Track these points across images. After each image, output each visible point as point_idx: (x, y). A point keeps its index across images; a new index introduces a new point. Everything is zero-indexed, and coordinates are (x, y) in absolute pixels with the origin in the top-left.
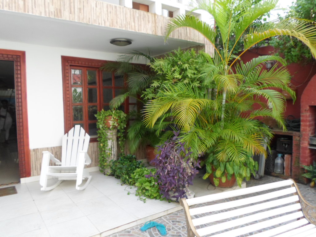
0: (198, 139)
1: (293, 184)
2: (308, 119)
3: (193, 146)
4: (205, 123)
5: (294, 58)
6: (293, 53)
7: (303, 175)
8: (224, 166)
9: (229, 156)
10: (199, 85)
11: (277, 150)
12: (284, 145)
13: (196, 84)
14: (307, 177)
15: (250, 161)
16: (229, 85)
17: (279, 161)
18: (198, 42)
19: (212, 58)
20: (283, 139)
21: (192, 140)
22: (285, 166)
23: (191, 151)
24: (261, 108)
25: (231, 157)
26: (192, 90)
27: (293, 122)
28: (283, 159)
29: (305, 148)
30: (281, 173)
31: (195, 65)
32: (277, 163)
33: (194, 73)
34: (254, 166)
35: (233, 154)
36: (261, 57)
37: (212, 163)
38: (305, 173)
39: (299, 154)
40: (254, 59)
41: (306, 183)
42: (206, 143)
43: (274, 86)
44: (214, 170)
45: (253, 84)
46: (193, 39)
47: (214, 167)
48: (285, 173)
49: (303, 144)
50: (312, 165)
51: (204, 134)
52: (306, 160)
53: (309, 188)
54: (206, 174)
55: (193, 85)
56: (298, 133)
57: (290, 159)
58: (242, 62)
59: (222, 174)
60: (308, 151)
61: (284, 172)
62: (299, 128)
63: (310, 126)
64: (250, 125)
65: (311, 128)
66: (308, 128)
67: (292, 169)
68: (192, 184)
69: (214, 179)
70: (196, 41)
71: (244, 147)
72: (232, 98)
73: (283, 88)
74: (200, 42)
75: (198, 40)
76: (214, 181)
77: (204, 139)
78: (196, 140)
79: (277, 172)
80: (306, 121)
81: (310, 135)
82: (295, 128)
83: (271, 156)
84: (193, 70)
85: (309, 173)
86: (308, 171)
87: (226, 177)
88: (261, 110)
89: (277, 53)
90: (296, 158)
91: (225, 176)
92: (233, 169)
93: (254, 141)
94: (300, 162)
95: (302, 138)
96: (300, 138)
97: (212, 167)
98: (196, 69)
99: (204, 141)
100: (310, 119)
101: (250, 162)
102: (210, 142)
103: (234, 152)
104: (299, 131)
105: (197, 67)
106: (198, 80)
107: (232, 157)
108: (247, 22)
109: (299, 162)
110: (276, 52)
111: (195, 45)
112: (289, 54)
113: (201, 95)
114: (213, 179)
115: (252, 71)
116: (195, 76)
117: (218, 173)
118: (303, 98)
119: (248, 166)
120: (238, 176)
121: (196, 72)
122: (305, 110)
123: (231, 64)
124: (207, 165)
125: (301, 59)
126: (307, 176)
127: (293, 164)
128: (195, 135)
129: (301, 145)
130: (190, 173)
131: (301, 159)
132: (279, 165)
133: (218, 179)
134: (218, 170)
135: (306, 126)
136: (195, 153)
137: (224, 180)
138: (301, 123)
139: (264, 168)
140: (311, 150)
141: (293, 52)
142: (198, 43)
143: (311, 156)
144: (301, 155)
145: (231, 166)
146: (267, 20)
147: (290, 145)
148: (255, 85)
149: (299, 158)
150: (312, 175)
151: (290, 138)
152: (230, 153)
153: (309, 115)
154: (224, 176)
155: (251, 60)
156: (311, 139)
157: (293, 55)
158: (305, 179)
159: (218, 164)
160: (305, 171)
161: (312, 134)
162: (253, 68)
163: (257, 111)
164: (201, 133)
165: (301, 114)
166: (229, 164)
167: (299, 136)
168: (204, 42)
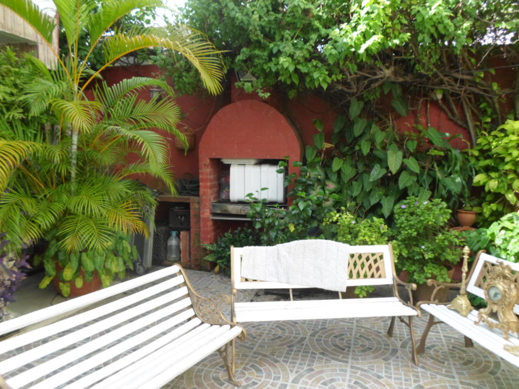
0: (21, 216)
1: (180, 271)
2: (209, 177)
3: (12, 230)
4: (40, 186)
5: (187, 86)
6: (185, 79)
7: (205, 258)
8: (78, 259)
9: (84, 241)
10: (21, 116)
11: (171, 225)
12: (179, 217)
13: (17, 114)
14: (210, 260)
15: (124, 245)
16: (77, 117)
17: (173, 242)
18: (22, 36)
19: (50, 71)
20: (177, 208)
21: (9, 218)
22: (181, 248)
23: (7, 239)
24: (139, 160)
25: (87, 241)
26: (8, 125)
27: (191, 182)
28: (179, 238)
29: (206, 220)
30: (178, 259)
31: (12, 78)
32: (171, 246)
33: (11, 92)
34: (131, 254)
35: (91, 236)
36: (136, 78)
37: (56, 256)
38: (207, 255)
39: (200, 228)
40: (125, 80)
41: (209, 269)
42: (39, 223)
43: (155, 125)
44: (60, 269)
45: (124, 121)
46: (12, 29)
47: (60, 264)
48: (182, 258)
49: (203, 213)
50: (217, 243)
51: (35, 206)
52: (209, 236)
53: (213, 276)
54: (45, 278)
55: (10, 115)
56: (196, 198)
57: (188, 237)
58: (104, 83)
59: (76, 273)
60: (210, 223)
61: (180, 257)
62: (198, 190)
63: (211, 187)
64: (120, 187)
65: (213, 190)
66: (209, 190)
67: (191, 251)
68: (12, 301)
69: (61, 284)
70: (17, 34)
71: (110, 225)
72: (89, 142)
73: (170, 130)
74: (27, 38)
75: (22, 32)
76: (61, 289)
77: (35, 214)
78: (17, 219)
79: (171, 260)
80: (205, 180)
81: (212, 200)
82: (193, 191)
83: (162, 236)
84: (9, 87)
85: (212, 254)
86: (212, 252)
87: (84, 277)
88: (139, 164)
89: (163, 77)
90: (196, 234)
91: (81, 277)
92: (94, 263)
93: (127, 214)
94: (201, 241)
95: (202, 205)
96: (200, 205)
97: (57, 264)
98: (16, 86)
99: (36, 219)
100: (212, 177)
101: (123, 248)
102: (46, 221)
103: (93, 234)
104: (198, 195)
105: (18, 82)
106: (19, 106)
107: (89, 242)
108: (109, 16)
109: (199, 241)
110: (161, 74)
111: (18, 42)
112: (181, 80)
113: (27, 134)
114: (59, 284)
115: (122, 100)
116: (13, 98)
117: (68, 274)
118: (202, 147)
119: (121, 254)
120: (103, 273)
121: (15, 91)
122: (205, 165)
123: (84, 83)
124: (45, 262)
125: (197, 89)
126: (210, 258)
127: (192, 245)
128: (14, 209)
129: (201, 216)
130: (9, 280)
131: (202, 235)
132: (174, 248)
133: (68, 284)
134: (68, 268)
135: (206, 187)
136: (16, 243)
137: (79, 283)
138: (201, 184)
139: (151, 255)
140: (215, 222)
141: (186, 77)
142: (22, 38)
143: (215, 230)
144: (202, 229)
145: (89, 258)
146: (151, 22)
147: (188, 216)
148: (126, 122)
149: (199, 235)
150: (216, 257)
151: (187, 206)
152: (84, 236)
153: (210, 172)
154: (78, 276)
155: (121, 82)
156: (213, 206)
157: (185, 83)
158: (208, 264)
159: (67, 257)
160: (208, 252)
161: (214, 199)
162: (123, 94)
163: (133, 165)
164: (29, 205)
165: (200, 171)
166: (87, 255)
167: (198, 203)
168: (35, 38)
